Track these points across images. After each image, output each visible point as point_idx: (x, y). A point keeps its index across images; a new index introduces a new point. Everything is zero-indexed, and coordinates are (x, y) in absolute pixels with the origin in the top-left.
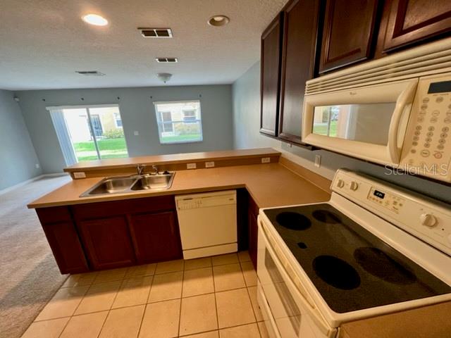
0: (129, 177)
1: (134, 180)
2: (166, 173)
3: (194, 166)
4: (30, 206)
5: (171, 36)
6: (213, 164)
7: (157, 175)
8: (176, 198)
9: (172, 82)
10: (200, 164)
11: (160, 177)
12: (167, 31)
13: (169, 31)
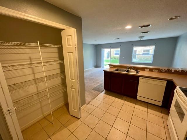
1: (126, 70)
2: (136, 70)
3: (148, 70)
6: (157, 71)
7: (133, 70)
8: (140, 77)
13: (150, 25)
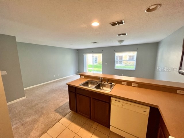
0: (96, 81)
1: (98, 83)
2: (111, 84)
4: (67, 84)
5: (124, 23)
6: (137, 85)
7: (107, 84)
9: (123, 44)
10: (129, 83)
11: (108, 85)
12: (122, 22)
13: (123, 21)
